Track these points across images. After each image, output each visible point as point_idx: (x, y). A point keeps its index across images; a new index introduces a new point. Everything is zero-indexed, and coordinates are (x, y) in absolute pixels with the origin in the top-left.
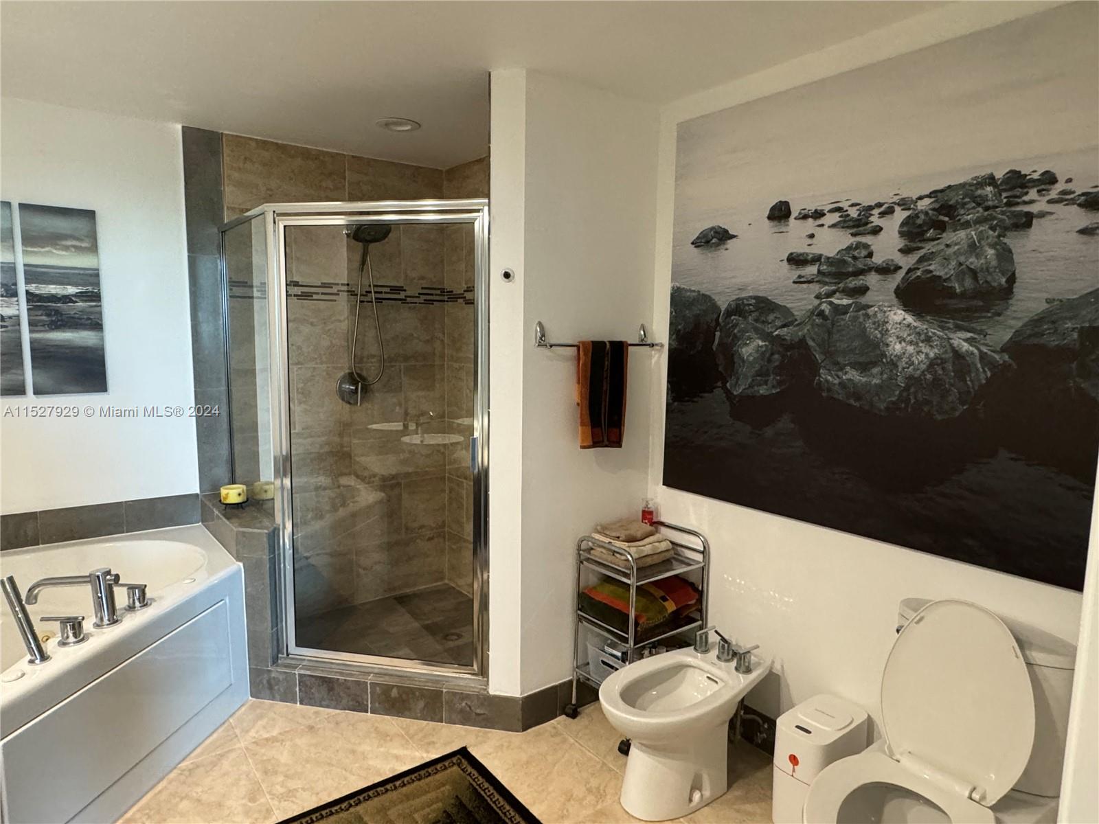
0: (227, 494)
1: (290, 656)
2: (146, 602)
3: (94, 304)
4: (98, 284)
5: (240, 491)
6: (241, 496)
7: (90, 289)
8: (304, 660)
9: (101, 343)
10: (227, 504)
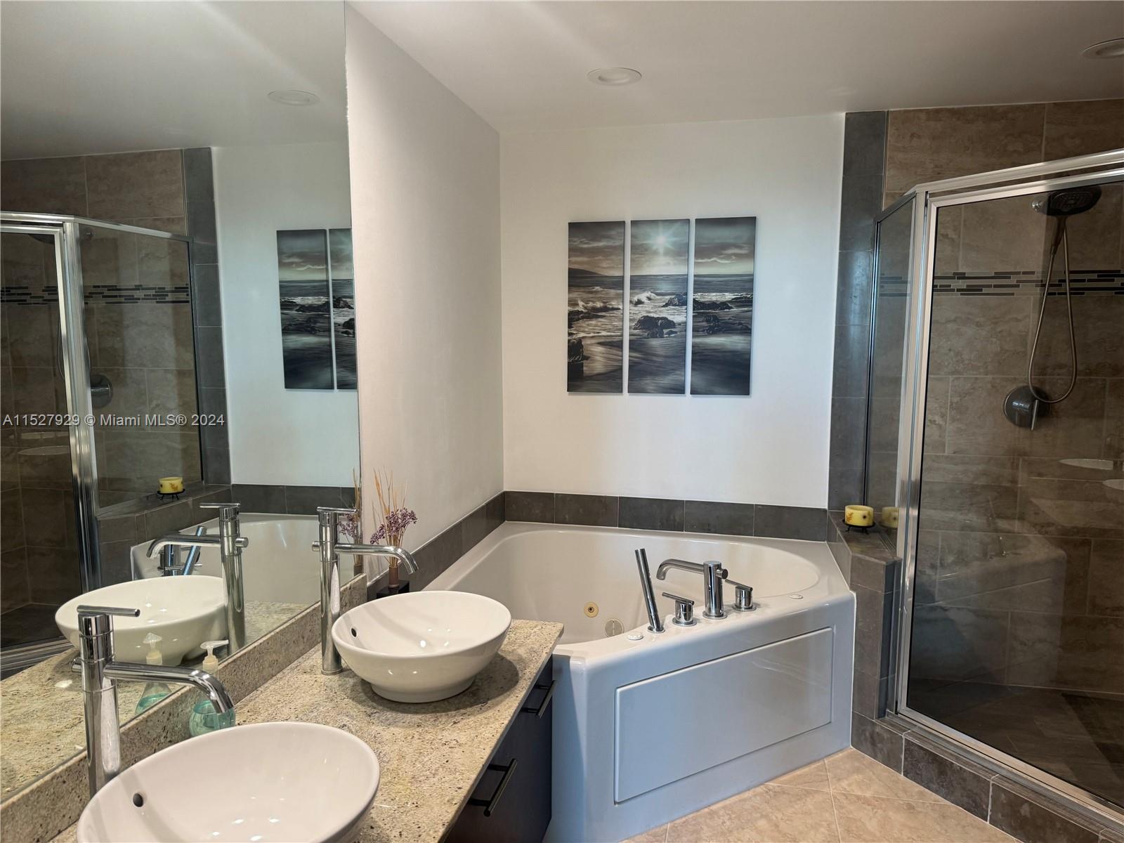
0: (852, 514)
1: (899, 715)
2: (751, 605)
3: (746, 309)
4: (751, 290)
5: (865, 513)
6: (867, 519)
7: (744, 294)
8: (916, 726)
9: (749, 347)
10: (851, 526)
